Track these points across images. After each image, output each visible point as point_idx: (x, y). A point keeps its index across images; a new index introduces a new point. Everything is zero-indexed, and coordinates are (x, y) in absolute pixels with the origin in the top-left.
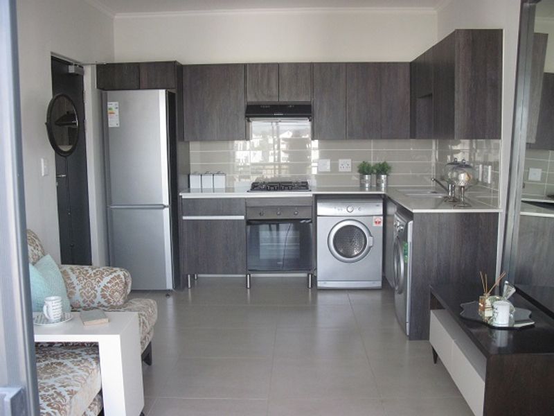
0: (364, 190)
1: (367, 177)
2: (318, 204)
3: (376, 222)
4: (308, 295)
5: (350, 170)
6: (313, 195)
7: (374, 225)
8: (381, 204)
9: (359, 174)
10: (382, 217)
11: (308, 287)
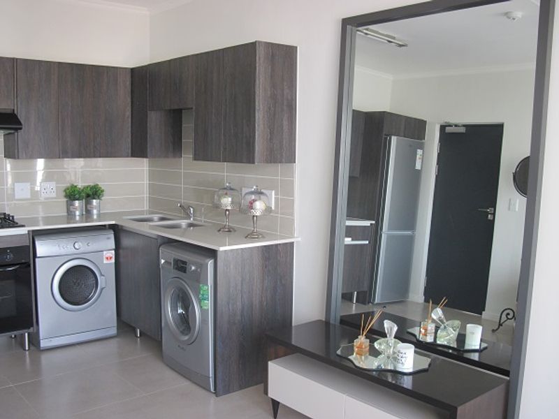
0: (92, 221)
1: (77, 203)
2: (37, 243)
3: (107, 258)
4: (25, 361)
5: (54, 195)
6: (29, 231)
7: (105, 261)
8: (112, 236)
9: (65, 200)
10: (113, 252)
11: (25, 350)
